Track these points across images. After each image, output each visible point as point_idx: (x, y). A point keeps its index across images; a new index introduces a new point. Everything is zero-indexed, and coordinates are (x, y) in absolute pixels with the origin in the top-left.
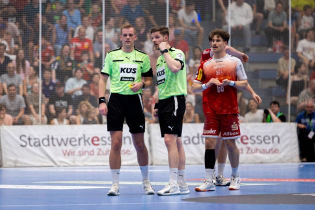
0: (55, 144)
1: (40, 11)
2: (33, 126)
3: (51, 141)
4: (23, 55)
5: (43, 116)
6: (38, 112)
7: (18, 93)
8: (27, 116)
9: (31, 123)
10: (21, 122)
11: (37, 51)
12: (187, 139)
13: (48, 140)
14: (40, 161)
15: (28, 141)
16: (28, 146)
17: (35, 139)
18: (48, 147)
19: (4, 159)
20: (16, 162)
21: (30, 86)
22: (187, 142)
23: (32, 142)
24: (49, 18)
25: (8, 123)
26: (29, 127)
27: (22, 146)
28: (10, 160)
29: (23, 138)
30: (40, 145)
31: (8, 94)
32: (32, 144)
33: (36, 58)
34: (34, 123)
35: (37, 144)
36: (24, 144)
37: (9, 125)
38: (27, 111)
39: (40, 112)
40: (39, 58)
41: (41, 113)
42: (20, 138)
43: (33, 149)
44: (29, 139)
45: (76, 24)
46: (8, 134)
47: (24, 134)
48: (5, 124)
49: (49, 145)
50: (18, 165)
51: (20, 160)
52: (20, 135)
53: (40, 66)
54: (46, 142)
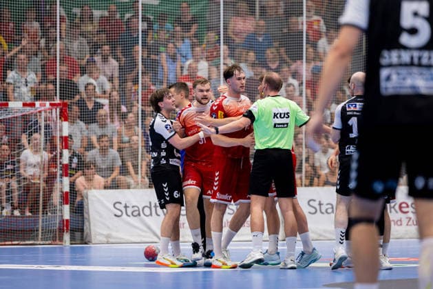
0: (158, 213)
1: (140, 42)
2: (131, 190)
3: (153, 209)
4: (117, 98)
5: (143, 178)
6: (137, 173)
7: (112, 147)
8: (122, 178)
9: (129, 187)
10: (115, 185)
11: (136, 92)
12: (330, 206)
13: (150, 208)
14: (141, 236)
15: (124, 210)
16: (124, 215)
17: (133, 207)
18: (150, 217)
19: (93, 233)
20: (108, 236)
21: (126, 139)
22: (330, 211)
23: (130, 211)
24: (151, 49)
25: (97, 186)
26: (126, 191)
27: (116, 215)
28: (102, 234)
29: (117, 205)
30: (139, 214)
31: (99, 148)
32: (129, 213)
33: (135, 103)
34: (133, 186)
35: (135, 213)
36: (119, 213)
37: (99, 188)
38: (124, 171)
39: (140, 172)
40: (138, 103)
41: (141, 174)
42: (114, 205)
43: (132, 220)
44: (126, 207)
45: (185, 57)
46: (99, 200)
47: (118, 201)
48: (95, 188)
49: (151, 214)
50: (111, 240)
51: (114, 234)
52: (114, 202)
53: (140, 112)
54: (147, 211)
